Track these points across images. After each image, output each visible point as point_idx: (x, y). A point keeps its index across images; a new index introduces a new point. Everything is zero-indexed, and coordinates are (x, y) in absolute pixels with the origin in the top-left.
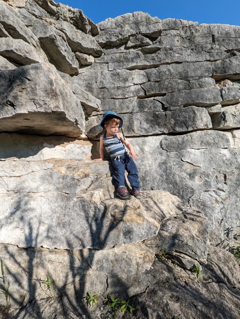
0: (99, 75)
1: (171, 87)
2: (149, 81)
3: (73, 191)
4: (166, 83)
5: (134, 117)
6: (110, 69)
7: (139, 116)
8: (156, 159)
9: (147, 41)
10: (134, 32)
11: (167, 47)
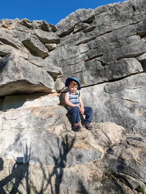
0: (60, 53)
1: (106, 49)
2: (90, 49)
4: (102, 47)
5: (83, 74)
6: (65, 48)
7: (86, 73)
8: (102, 100)
9: (86, 25)
10: (77, 22)
11: (100, 24)
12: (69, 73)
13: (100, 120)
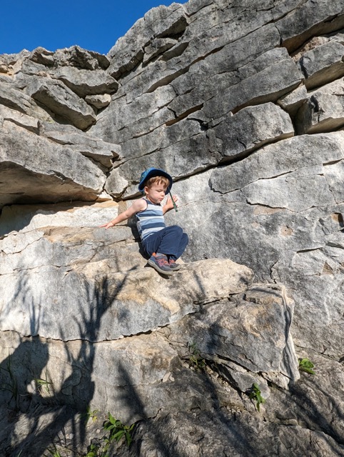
2: (177, 95)
3: (63, 263)
4: (201, 88)
6: (128, 102)
9: (167, 42)
10: (147, 39)
11: (199, 35)
12: (134, 154)
13: (201, 254)
